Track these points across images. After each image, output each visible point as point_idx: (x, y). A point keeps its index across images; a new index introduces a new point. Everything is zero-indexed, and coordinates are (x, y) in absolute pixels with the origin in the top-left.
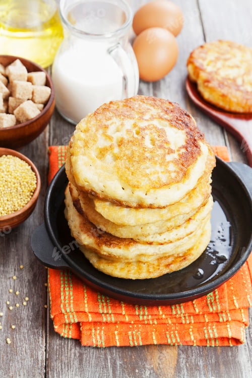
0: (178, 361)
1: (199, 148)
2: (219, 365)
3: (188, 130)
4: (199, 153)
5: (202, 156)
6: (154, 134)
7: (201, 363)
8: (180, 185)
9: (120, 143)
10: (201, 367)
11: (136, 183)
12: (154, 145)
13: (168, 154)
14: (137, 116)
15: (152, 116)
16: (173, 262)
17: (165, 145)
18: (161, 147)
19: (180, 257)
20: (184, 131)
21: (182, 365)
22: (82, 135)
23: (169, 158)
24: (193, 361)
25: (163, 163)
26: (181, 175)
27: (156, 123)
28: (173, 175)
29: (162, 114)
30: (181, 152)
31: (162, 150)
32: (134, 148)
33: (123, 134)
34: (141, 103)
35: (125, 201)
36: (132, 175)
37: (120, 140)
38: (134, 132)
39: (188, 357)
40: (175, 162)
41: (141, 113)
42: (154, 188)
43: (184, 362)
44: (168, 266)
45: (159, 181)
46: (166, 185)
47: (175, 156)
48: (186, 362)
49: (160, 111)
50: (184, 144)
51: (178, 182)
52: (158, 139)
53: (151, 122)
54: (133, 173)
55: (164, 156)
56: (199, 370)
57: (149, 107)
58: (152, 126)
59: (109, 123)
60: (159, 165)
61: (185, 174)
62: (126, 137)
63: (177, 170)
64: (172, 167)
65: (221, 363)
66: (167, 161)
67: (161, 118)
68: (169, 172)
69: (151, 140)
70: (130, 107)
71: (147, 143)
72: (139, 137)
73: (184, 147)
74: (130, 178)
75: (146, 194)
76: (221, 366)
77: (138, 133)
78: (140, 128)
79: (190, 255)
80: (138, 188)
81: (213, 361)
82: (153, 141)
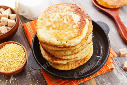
0: (96, 82)
1: (85, 21)
2: (109, 78)
3: (80, 14)
4: (86, 23)
5: (87, 24)
6: (68, 17)
7: (104, 80)
8: (80, 37)
9: (55, 23)
10: (104, 81)
11: (62, 38)
12: (68, 22)
13: (74, 25)
14: (61, 11)
15: (66, 10)
16: (81, 62)
17: (72, 22)
18: (71, 22)
19: (83, 60)
20: (79, 15)
21: (98, 83)
22: (41, 21)
23: (74, 27)
24: (101, 80)
25: (72, 29)
26: (79, 33)
27: (68, 13)
28: (76, 33)
29: (70, 9)
30: (78, 24)
31: (71, 24)
32: (60, 24)
33: (55, 19)
34: (62, 5)
35: (59, 46)
36: (60, 35)
37: (54, 21)
38: (60, 18)
39: (99, 80)
40: (77, 28)
41: (62, 9)
42: (70, 39)
43: (98, 81)
44: (79, 64)
45: (71, 36)
46: (74, 38)
47: (77, 25)
48: (99, 81)
49: (69, 8)
50: (80, 20)
51: (78, 36)
52: (69, 19)
53: (66, 13)
54: (60, 34)
55: (72, 26)
56: (104, 82)
57: (65, 7)
58: (66, 14)
59: (50, 15)
60: (70, 30)
61: (81, 33)
62: (57, 20)
63: (78, 31)
64: (76, 30)
65: (110, 77)
66: (73, 28)
67: (70, 11)
68: (75, 32)
69: (66, 20)
70: (58, 8)
71: (65, 22)
72: (62, 19)
73: (79, 21)
74: (60, 36)
75: (67, 42)
76: (110, 78)
77: (61, 18)
78: (62, 16)
79: (86, 59)
80: (63, 40)
81: (107, 78)
82: (67, 20)
